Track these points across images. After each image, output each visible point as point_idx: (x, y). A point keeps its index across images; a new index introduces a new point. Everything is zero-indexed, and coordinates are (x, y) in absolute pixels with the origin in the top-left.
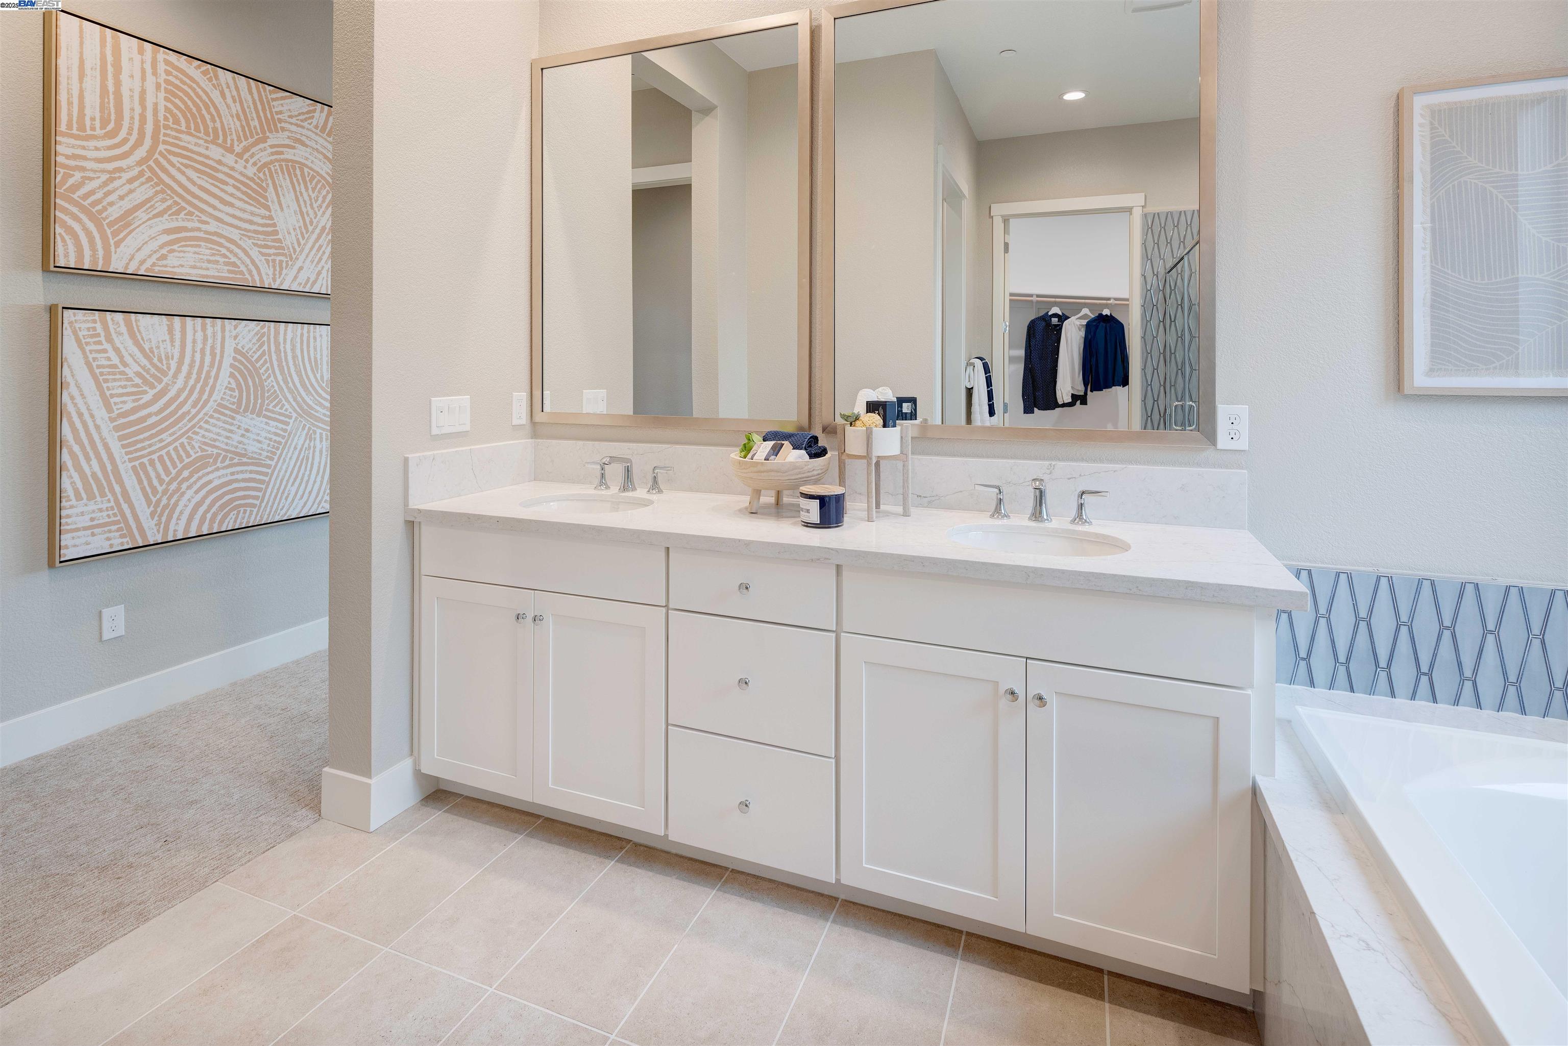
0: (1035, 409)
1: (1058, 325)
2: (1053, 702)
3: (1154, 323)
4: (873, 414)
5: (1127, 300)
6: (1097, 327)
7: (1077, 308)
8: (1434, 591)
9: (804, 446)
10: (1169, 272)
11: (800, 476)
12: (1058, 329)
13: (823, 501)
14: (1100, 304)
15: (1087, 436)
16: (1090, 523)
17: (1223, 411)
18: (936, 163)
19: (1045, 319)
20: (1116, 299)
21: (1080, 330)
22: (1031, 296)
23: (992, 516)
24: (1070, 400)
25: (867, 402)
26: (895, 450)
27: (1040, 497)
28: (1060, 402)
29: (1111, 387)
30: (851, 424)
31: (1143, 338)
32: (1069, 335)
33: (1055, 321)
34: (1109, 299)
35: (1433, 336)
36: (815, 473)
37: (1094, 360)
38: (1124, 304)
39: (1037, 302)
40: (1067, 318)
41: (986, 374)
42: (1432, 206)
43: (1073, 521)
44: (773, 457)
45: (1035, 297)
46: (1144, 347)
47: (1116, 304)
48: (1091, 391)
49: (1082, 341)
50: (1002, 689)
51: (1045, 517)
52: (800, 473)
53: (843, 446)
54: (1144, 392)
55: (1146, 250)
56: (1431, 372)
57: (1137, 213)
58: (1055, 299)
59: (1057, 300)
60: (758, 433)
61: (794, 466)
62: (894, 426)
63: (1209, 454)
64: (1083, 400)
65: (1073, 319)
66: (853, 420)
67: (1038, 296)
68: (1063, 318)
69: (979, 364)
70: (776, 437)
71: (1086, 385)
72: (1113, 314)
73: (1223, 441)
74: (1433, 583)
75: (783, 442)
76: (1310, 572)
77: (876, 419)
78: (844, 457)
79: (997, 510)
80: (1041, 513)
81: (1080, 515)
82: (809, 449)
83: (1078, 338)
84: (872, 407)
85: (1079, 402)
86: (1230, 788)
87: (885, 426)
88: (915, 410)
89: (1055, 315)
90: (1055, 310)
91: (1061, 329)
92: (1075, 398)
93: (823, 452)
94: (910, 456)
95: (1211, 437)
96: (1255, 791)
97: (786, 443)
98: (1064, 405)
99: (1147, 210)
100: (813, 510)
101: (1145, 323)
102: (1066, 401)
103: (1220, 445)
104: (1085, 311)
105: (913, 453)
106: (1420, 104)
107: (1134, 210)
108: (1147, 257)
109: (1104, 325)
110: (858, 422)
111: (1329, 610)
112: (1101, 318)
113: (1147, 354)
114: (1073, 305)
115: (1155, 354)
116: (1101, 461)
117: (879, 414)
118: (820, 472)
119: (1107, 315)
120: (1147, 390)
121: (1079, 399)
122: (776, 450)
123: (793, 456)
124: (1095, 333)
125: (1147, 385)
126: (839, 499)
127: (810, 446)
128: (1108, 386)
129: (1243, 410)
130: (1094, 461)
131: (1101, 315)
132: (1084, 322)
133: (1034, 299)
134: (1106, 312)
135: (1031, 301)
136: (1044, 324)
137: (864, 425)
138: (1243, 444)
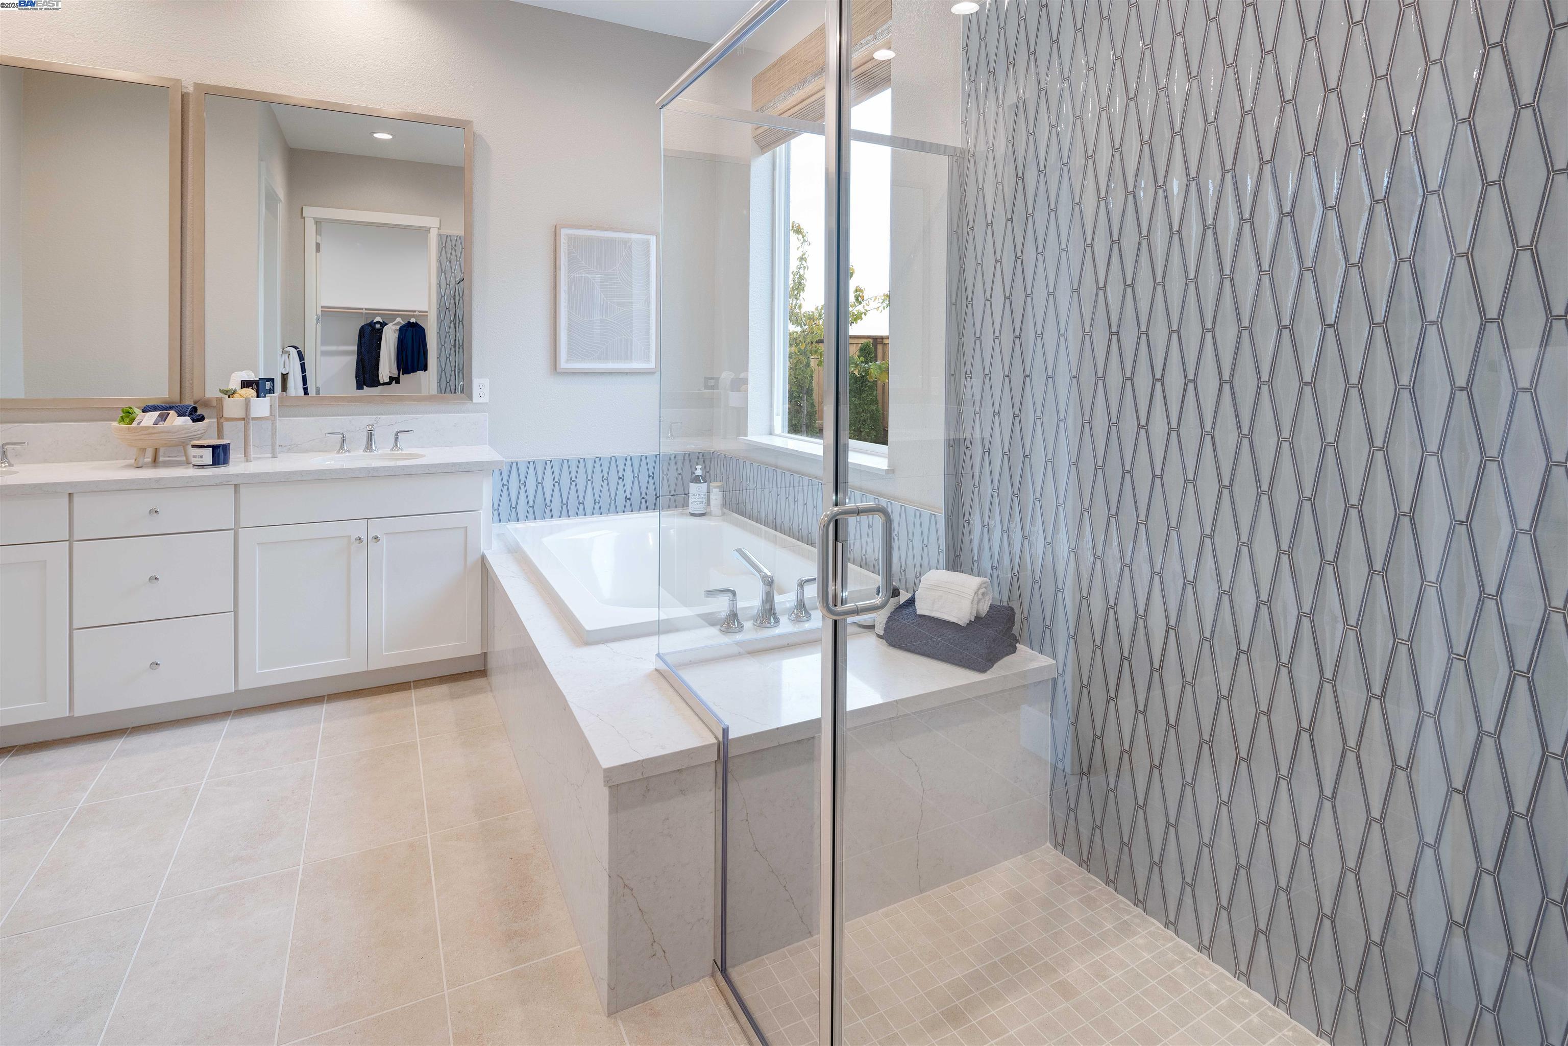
0: (365, 387)
1: (380, 329)
2: (384, 540)
3: (447, 322)
4: (247, 389)
5: (427, 312)
6: (407, 330)
7: (393, 318)
8: (568, 464)
9: (187, 414)
10: (458, 283)
11: (187, 435)
12: (380, 332)
13: (215, 448)
14: (409, 315)
15: (400, 399)
16: (402, 450)
17: (476, 382)
18: (260, 176)
19: (371, 325)
20: (420, 312)
21: (395, 332)
22: (362, 309)
23: (338, 452)
24: (388, 381)
25: (242, 381)
26: (267, 413)
27: (370, 436)
28: (381, 382)
29: (416, 372)
30: (229, 397)
31: (438, 333)
32: (387, 336)
33: (378, 326)
34: (415, 311)
35: (568, 344)
36: (200, 432)
37: (404, 353)
38: (424, 315)
39: (366, 313)
40: (386, 324)
41: (300, 361)
42: (568, 282)
43: (392, 450)
44: (161, 423)
45: (364, 310)
46: (439, 339)
47: (419, 315)
48: (403, 374)
49: (397, 340)
50: (353, 539)
51: (374, 449)
52: (187, 433)
53: (221, 413)
54: (439, 376)
55: (441, 264)
56: (567, 361)
57: (434, 234)
58: (379, 313)
59: (379, 312)
60: (138, 408)
61: (182, 428)
62: (265, 397)
63: (469, 406)
64: (397, 380)
65: (390, 325)
66: (231, 394)
67: (366, 309)
68: (383, 324)
69: (294, 352)
70: (163, 409)
71: (399, 370)
72: (418, 322)
73: (476, 399)
74: (568, 461)
75: (169, 412)
76: (517, 463)
77: (250, 392)
78: (222, 420)
79: (342, 447)
80: (371, 445)
81: (396, 444)
82: (191, 416)
83: (394, 338)
84: (245, 384)
85: (394, 382)
86: (472, 558)
87: (258, 396)
88: (273, 387)
89: (378, 322)
90: (378, 319)
91: (382, 332)
92: (391, 379)
93: (201, 419)
94: (277, 418)
95: (470, 397)
96: (483, 558)
97: (172, 412)
98: (384, 384)
99: (442, 232)
100: (207, 456)
101: (440, 322)
102: (385, 381)
103: (475, 401)
104: (399, 320)
105: (280, 416)
106: (564, 232)
107: (432, 230)
108: (441, 270)
109: (411, 329)
110: (235, 395)
111: (525, 481)
112: (410, 324)
113: (441, 346)
114: (391, 315)
115: (448, 346)
116: (409, 414)
117: (252, 389)
118: (203, 431)
119: (413, 323)
120: (441, 375)
121: (395, 380)
122: (163, 418)
123: (177, 422)
124: (405, 335)
125: (442, 370)
126: (226, 448)
127: (192, 414)
128: (414, 371)
129: (486, 381)
130: (405, 414)
131: (409, 322)
132: (398, 327)
133: (364, 311)
134: (413, 320)
135: (362, 313)
136: (370, 328)
137: (242, 397)
138: (486, 399)
